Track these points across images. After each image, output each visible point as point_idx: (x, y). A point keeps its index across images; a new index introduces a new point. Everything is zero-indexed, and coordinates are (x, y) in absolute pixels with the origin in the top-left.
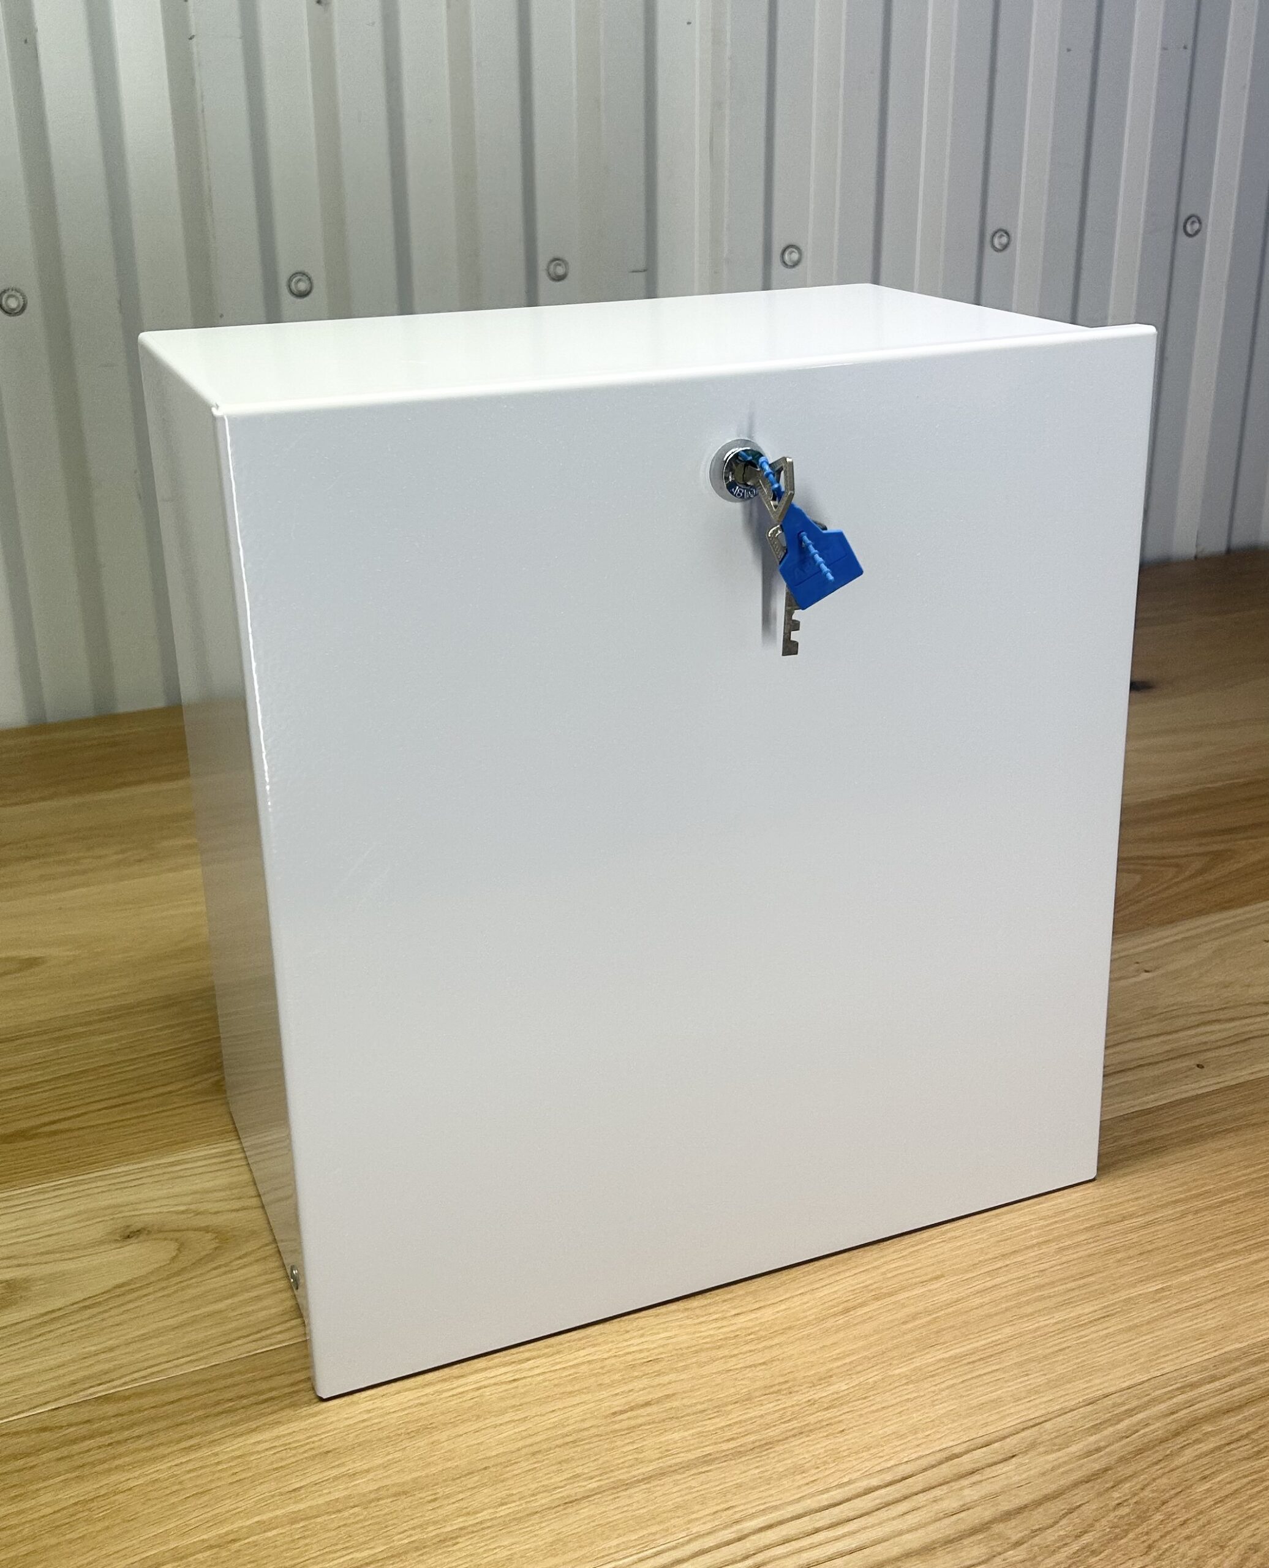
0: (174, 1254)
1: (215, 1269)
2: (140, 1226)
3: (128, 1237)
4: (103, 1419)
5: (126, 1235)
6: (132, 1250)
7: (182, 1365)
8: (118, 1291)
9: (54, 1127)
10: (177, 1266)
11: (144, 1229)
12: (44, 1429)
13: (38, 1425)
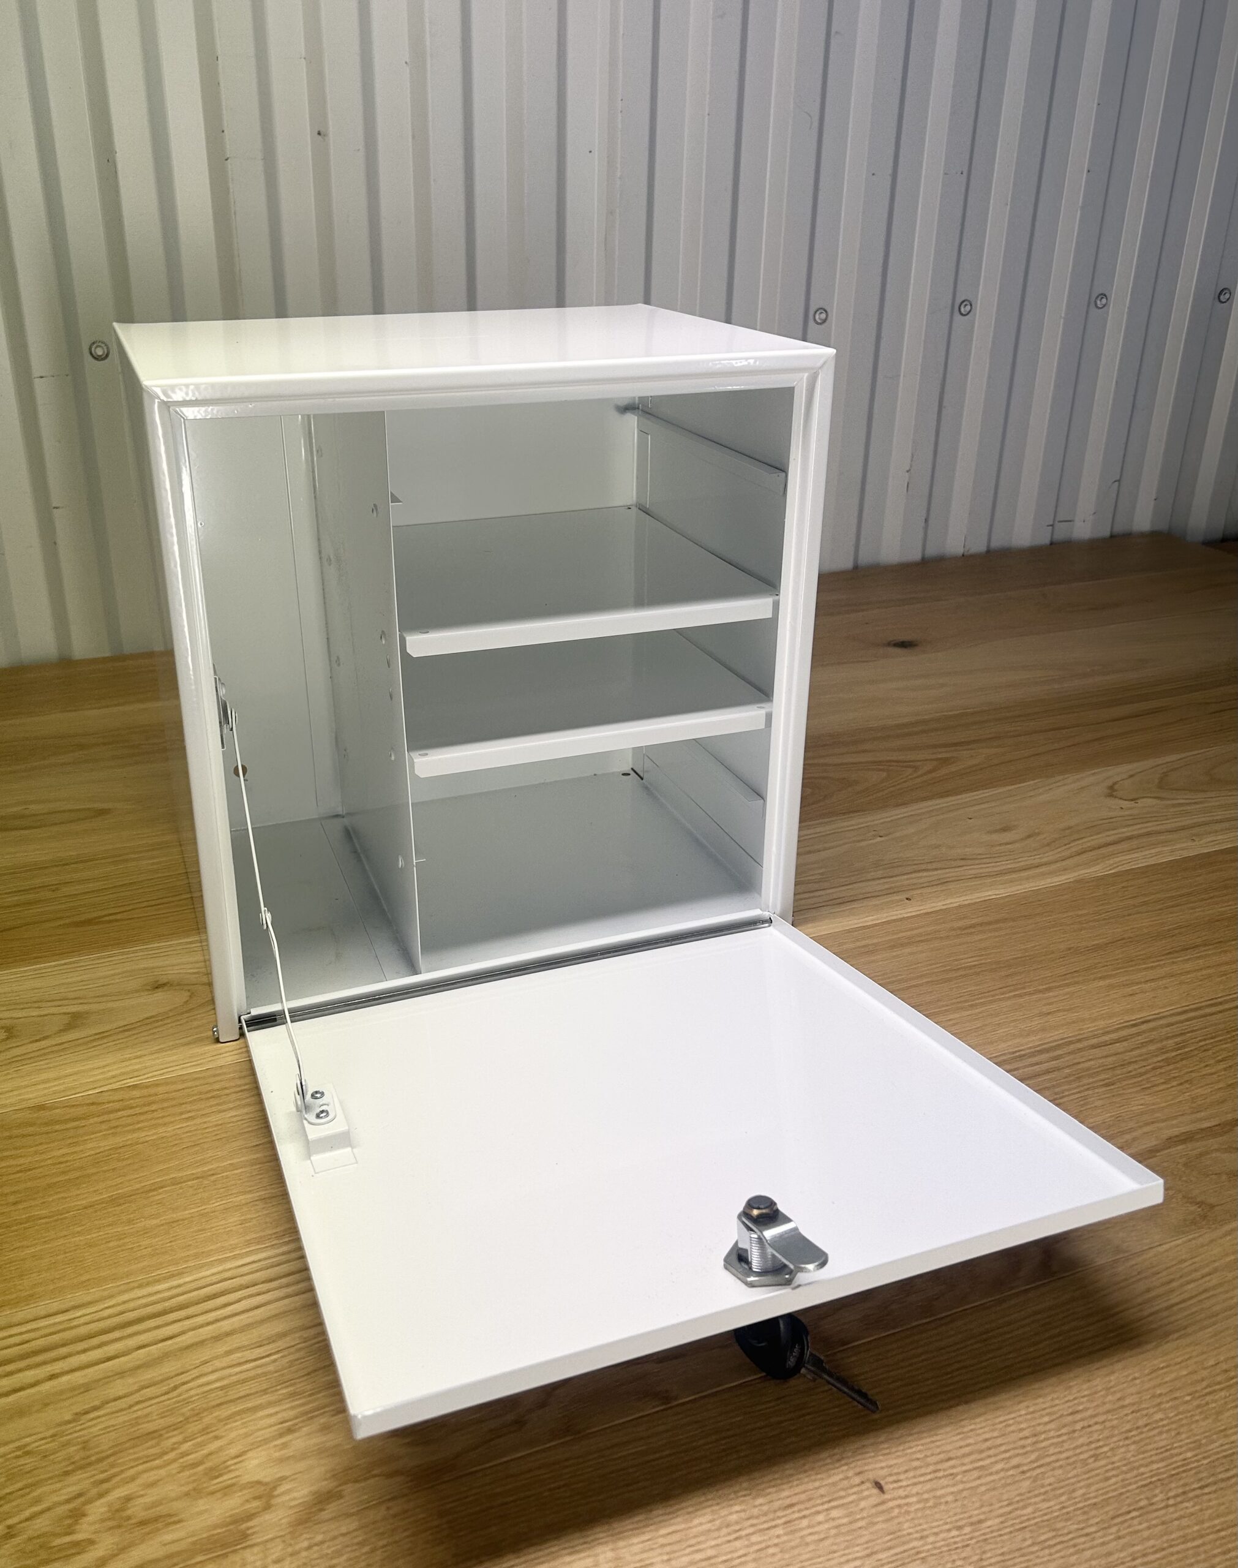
0: (187, 999)
2: (165, 981)
4: (132, 1099)
6: (159, 995)
7: (188, 1067)
8: (148, 1021)
9: (111, 918)
10: (188, 1007)
11: (168, 983)
13: (87, 1102)
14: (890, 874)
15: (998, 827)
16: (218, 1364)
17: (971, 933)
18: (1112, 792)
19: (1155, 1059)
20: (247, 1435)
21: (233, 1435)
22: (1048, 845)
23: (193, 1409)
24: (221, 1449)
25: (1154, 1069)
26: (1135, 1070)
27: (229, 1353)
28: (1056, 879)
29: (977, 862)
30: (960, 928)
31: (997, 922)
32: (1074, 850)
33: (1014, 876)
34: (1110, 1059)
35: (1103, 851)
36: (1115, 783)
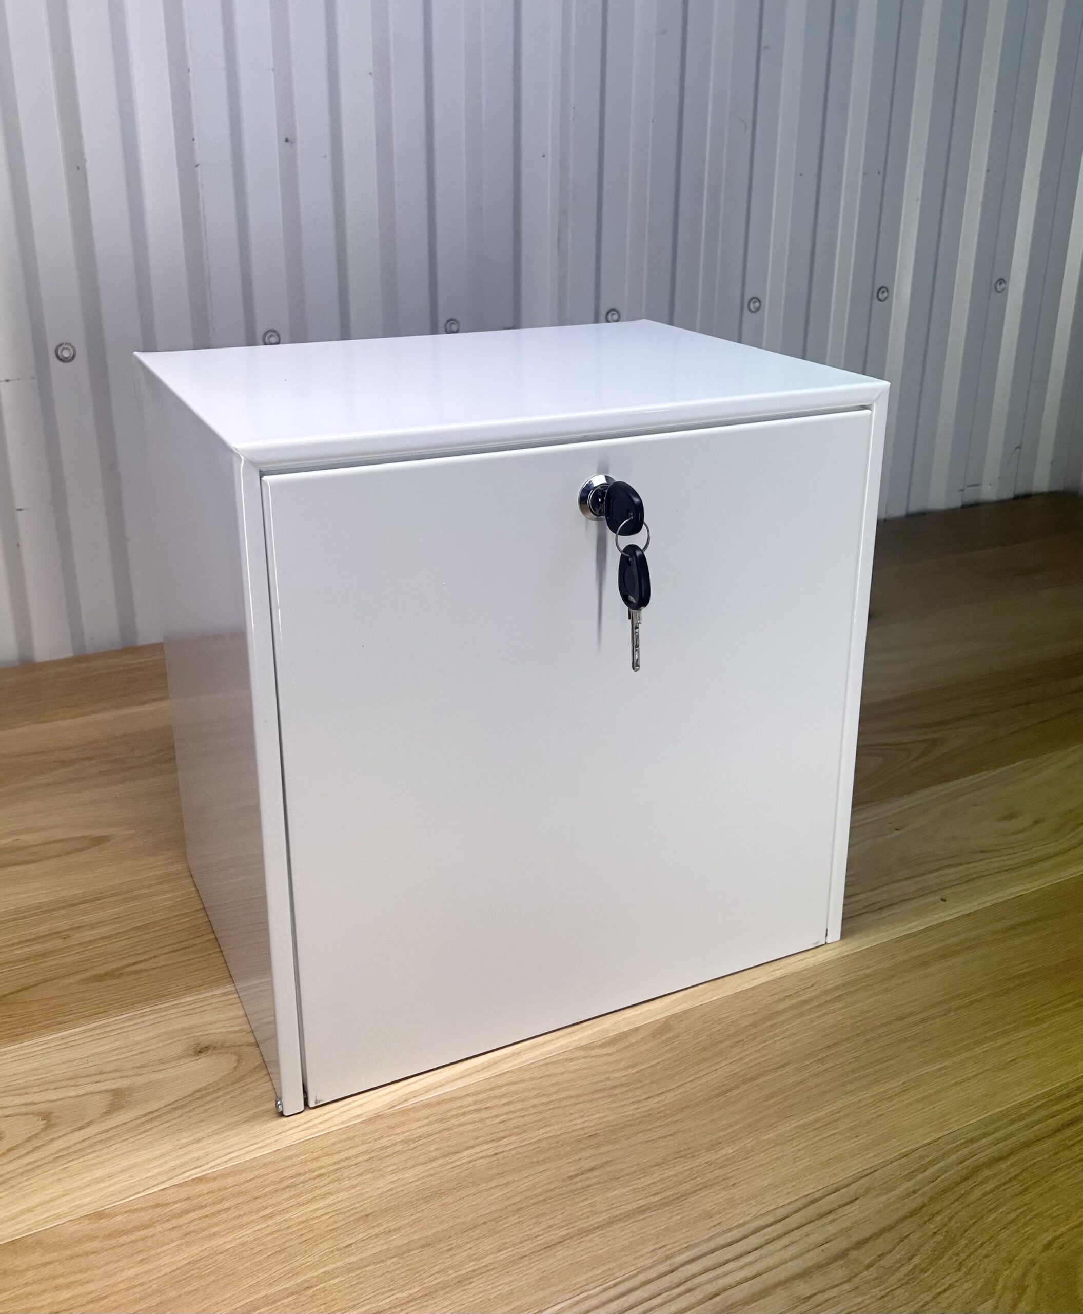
0: (235, 1064)
2: (207, 1044)
3: (200, 1052)
4: (200, 1196)
5: (198, 1050)
7: (252, 1151)
8: (199, 1095)
10: (238, 1074)
12: (157, 1206)
13: (151, 1203)
14: (918, 872)
28: (1074, 869)
30: (1002, 931)
33: (1036, 868)
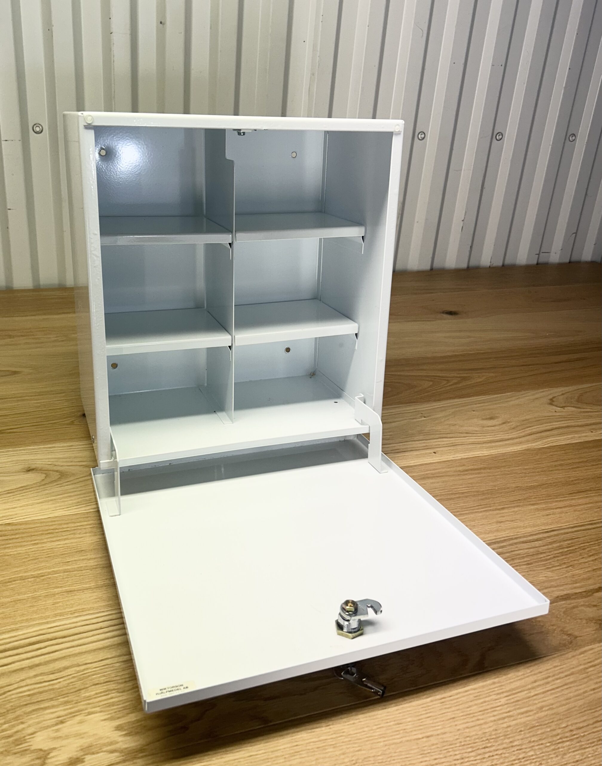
0: (44, 478)
1: (57, 485)
3: (29, 471)
6: (30, 475)
7: (38, 516)
8: (21, 489)
9: (11, 431)
10: (43, 483)
11: (35, 469)
14: (427, 438)
15: (488, 417)
16: (29, 682)
17: (466, 474)
18: (552, 402)
19: (556, 552)
20: (38, 723)
21: (31, 722)
22: (514, 428)
23: (12, 706)
24: (23, 729)
25: (554, 557)
26: (544, 557)
27: (36, 676)
28: (515, 448)
29: (475, 435)
30: (459, 471)
31: (481, 469)
32: (526, 432)
33: (493, 444)
34: (532, 550)
35: (543, 434)
36: (554, 397)
